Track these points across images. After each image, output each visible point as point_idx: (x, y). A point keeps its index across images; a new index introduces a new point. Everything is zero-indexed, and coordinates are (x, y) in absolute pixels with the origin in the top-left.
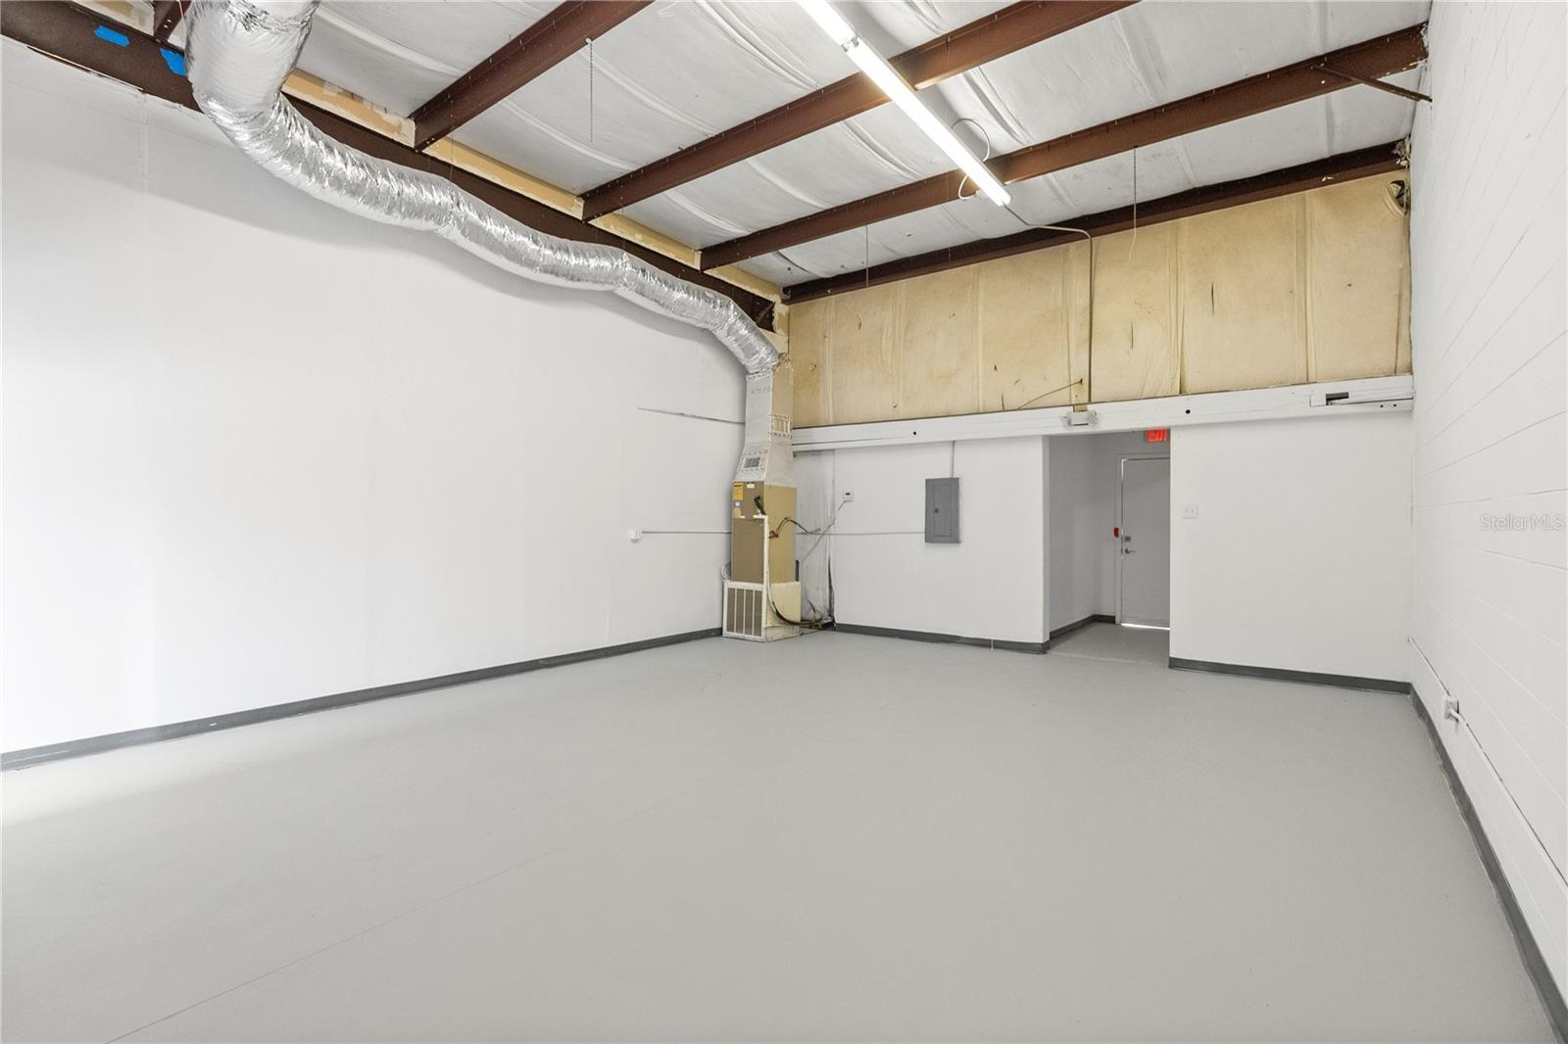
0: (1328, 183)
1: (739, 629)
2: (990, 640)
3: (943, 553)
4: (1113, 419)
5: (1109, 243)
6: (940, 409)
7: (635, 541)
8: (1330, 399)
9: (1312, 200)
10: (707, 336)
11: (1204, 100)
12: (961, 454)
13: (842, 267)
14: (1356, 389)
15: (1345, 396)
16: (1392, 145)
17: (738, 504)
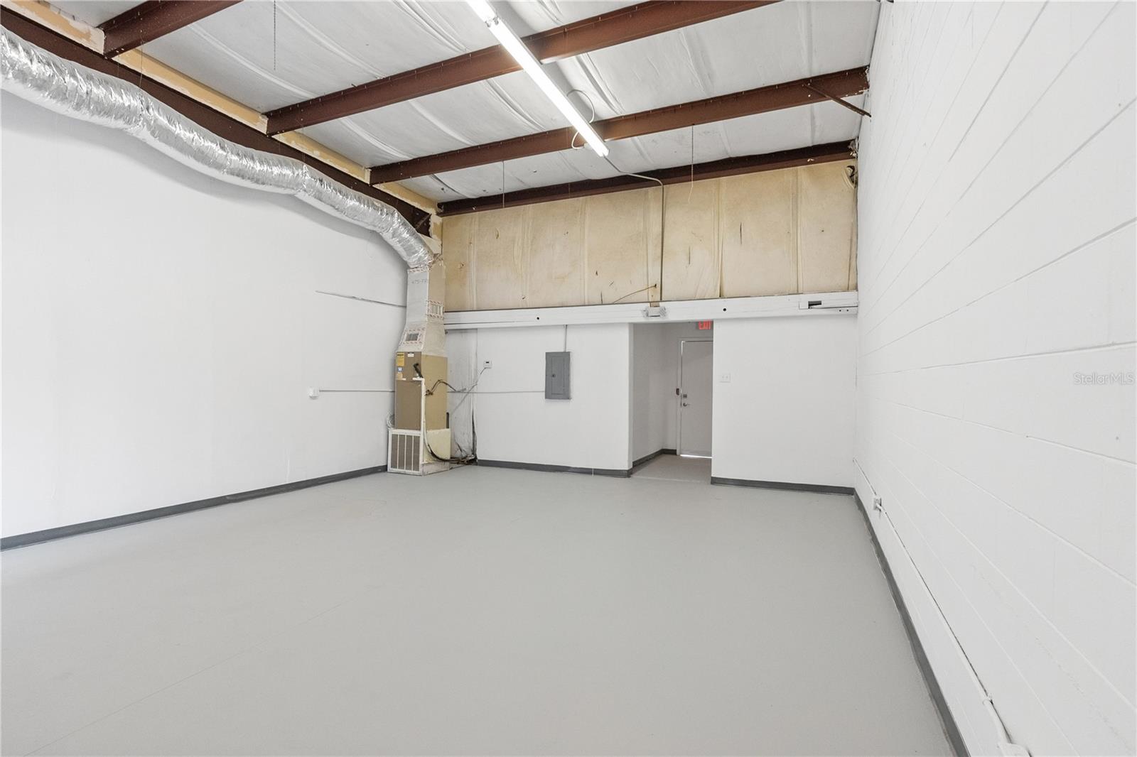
0: (811, 163)
1: (401, 466)
2: (591, 469)
3: (558, 406)
4: (677, 313)
5: (675, 190)
6: (557, 301)
7: (313, 398)
8: (811, 304)
9: (801, 174)
10: (376, 237)
11: (737, 97)
12: (572, 335)
13: (484, 191)
14: (826, 299)
15: (819, 303)
16: (848, 143)
17: (400, 369)
